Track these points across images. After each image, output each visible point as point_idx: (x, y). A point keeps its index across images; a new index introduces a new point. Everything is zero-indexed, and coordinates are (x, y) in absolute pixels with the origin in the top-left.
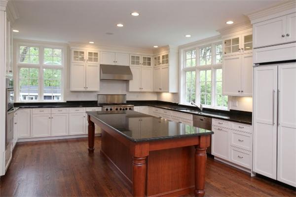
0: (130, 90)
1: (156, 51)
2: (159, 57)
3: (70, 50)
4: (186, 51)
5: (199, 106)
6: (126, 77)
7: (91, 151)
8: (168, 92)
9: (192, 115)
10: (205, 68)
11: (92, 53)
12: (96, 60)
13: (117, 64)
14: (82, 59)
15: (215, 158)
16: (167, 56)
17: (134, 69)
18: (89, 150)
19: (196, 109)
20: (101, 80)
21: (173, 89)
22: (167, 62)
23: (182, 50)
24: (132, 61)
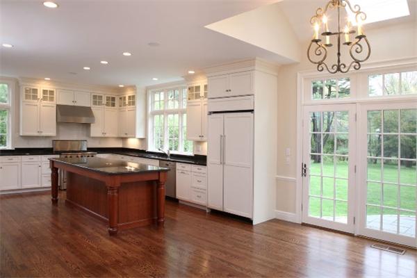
0: (92, 135)
1: (121, 90)
2: (125, 98)
3: (19, 87)
4: (155, 92)
5: (167, 153)
6: (84, 120)
7: (55, 202)
8: (134, 137)
9: (158, 161)
10: (174, 112)
11: (47, 91)
12: (52, 99)
13: (76, 105)
14: (35, 97)
15: (180, 202)
16: (134, 97)
17: (97, 111)
18: (52, 200)
19: (164, 155)
20: (58, 123)
21: (140, 134)
22: (134, 103)
23: (150, 92)
24: (94, 101)
